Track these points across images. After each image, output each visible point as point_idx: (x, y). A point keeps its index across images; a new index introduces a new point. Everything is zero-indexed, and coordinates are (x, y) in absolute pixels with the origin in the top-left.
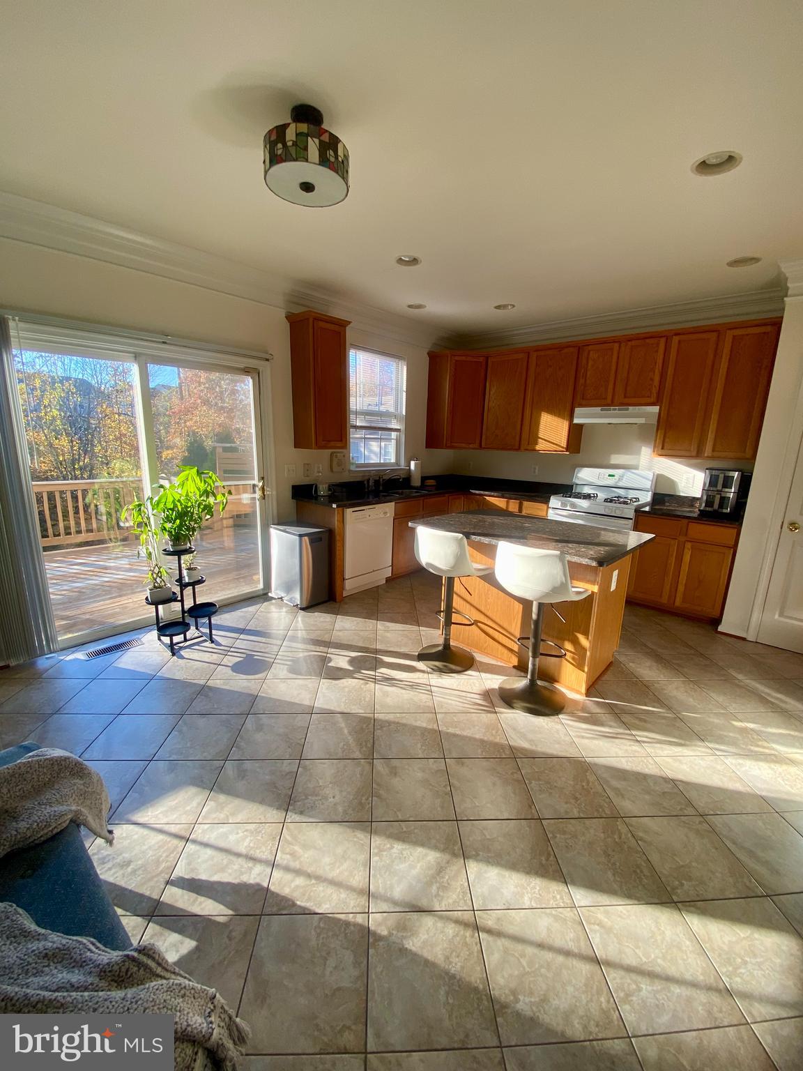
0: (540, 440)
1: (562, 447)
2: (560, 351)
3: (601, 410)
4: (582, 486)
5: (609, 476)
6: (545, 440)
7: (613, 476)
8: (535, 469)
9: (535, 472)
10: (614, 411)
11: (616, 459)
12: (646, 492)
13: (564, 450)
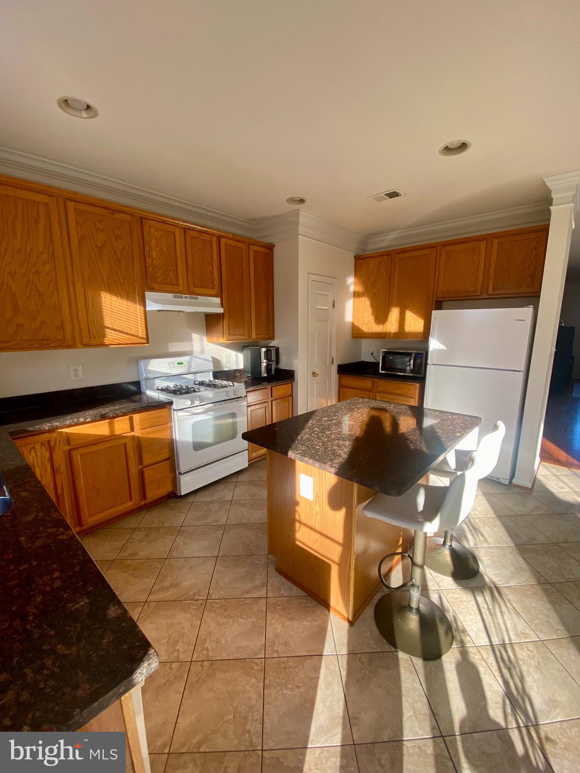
0: (107, 330)
1: (142, 338)
2: (113, 214)
3: (175, 297)
4: (153, 379)
5: (178, 364)
6: (114, 330)
7: (182, 363)
8: (76, 371)
9: (76, 375)
10: (186, 299)
11: (174, 347)
12: (207, 373)
13: (145, 341)
